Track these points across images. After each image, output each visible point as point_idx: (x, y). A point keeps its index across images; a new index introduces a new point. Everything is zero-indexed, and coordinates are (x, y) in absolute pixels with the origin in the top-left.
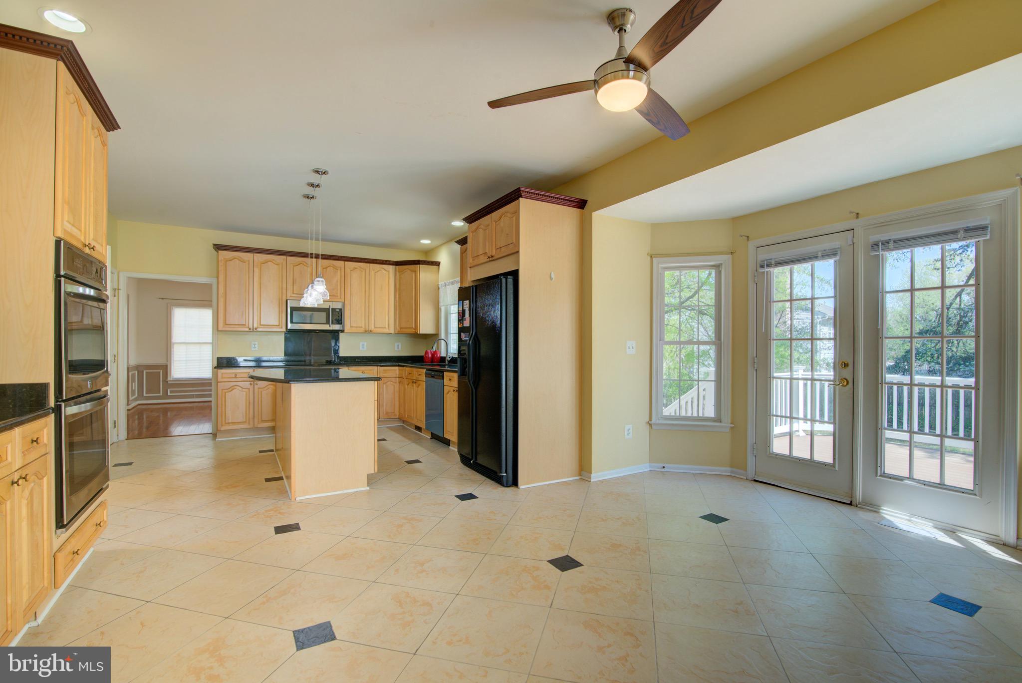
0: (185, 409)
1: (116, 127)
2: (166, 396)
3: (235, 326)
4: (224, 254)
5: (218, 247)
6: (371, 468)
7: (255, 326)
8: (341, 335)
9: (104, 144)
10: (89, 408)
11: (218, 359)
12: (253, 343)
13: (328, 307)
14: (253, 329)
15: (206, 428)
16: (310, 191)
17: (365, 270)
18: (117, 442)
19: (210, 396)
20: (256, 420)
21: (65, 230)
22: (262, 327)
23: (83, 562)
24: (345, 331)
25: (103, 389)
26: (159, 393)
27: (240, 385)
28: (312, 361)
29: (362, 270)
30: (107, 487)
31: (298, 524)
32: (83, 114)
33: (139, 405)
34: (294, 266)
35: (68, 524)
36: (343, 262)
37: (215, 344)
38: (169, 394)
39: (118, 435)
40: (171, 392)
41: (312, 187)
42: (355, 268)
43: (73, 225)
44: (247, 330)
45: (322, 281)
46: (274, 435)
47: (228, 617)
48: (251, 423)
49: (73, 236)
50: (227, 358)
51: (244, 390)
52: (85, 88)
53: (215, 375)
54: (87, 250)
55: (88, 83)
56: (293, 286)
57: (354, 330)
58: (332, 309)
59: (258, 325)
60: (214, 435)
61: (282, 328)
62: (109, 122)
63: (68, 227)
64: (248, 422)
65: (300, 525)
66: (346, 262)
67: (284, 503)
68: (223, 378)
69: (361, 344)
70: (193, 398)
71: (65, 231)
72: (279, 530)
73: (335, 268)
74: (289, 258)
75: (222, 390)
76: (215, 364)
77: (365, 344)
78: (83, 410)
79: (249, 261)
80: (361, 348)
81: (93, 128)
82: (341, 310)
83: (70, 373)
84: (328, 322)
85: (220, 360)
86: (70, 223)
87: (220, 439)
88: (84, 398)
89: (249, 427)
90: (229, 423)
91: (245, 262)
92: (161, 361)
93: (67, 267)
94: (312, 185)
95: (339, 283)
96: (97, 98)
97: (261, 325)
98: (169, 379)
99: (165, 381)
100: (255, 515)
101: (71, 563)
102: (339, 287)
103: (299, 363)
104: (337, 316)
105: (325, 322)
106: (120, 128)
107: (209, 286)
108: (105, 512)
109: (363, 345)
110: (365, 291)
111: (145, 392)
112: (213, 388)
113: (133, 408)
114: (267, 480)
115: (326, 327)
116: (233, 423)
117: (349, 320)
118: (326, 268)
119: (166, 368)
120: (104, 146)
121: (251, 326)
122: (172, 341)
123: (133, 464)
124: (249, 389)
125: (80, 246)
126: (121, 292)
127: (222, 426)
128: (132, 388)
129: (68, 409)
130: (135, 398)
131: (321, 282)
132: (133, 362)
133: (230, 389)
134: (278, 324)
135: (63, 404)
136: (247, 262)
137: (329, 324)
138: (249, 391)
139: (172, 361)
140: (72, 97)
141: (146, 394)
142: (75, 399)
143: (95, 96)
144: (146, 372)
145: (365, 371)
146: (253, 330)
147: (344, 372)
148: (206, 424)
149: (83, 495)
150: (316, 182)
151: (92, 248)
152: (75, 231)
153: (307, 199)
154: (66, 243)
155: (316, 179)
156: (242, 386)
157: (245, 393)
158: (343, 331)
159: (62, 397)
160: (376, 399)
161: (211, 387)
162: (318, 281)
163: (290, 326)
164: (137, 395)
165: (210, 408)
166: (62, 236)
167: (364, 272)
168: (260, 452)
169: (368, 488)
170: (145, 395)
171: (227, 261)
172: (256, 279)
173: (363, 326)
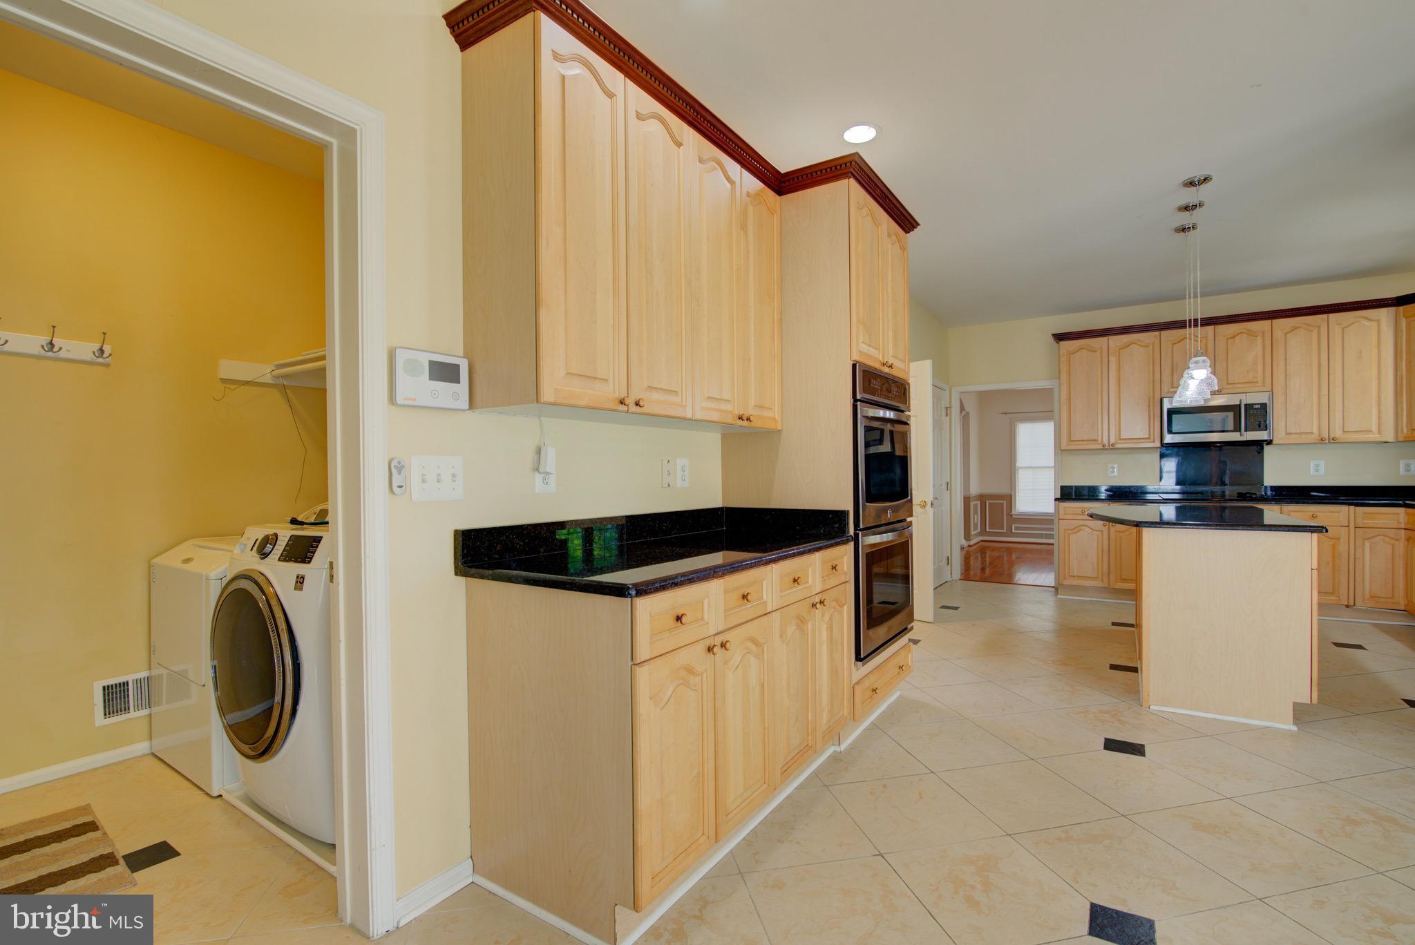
0: (1031, 551)
1: (914, 224)
2: (1010, 533)
3: (1082, 443)
4: (1066, 345)
5: (1060, 337)
6: (1303, 692)
7: (1112, 441)
8: (1267, 448)
9: (903, 248)
10: (890, 539)
11: (1062, 488)
12: (1110, 466)
13: (1238, 403)
14: (1109, 446)
15: (1048, 579)
16: (1185, 219)
17: (1319, 327)
18: (950, 581)
19: (1051, 536)
20: (1112, 577)
21: (860, 351)
22: (1123, 441)
23: (889, 703)
24: (1274, 442)
25: (908, 519)
26: (1003, 529)
27: (1090, 526)
28: (1227, 493)
29: (1312, 328)
30: (912, 628)
31: (1143, 746)
32: (876, 223)
33: (982, 541)
34: (1173, 344)
35: (866, 657)
36: (1268, 323)
37: (1059, 469)
38: (1013, 531)
39: (951, 574)
40: (1016, 529)
41: (1188, 212)
42: (1295, 328)
43: (869, 346)
44: (1101, 447)
45: (1204, 361)
46: (1134, 602)
47: (1010, 835)
48: (1106, 580)
49: (868, 356)
50: (1089, 487)
51: (1094, 532)
52: (878, 195)
53: (1057, 508)
54: (886, 370)
55: (881, 190)
56: (1172, 375)
57: (1294, 439)
58: (1246, 405)
59: (1116, 439)
60: (1056, 589)
61: (1154, 442)
62: (906, 221)
63: (865, 348)
64: (1100, 577)
65: (1146, 749)
66: (1274, 321)
67: (1130, 708)
68: (1065, 514)
69: (1312, 464)
70: (1042, 538)
71: (861, 353)
72: (1112, 745)
73: (1250, 333)
74: (1165, 333)
75: (1065, 530)
76: (1059, 496)
77: (1322, 463)
78: (885, 540)
79: (1101, 348)
80: (1312, 470)
81: (889, 236)
82: (1264, 406)
83: (867, 502)
84: (1237, 428)
85: (1064, 489)
86: (865, 344)
87: (1062, 597)
88: (883, 528)
89: (1102, 585)
90: (1074, 576)
91: (1095, 352)
92: (1004, 490)
93: (865, 390)
94: (1186, 208)
95: (1260, 360)
96: (891, 201)
97: (1121, 439)
98: (1013, 512)
99: (1010, 515)
100: (1083, 712)
101: (870, 700)
102: (1260, 367)
103: (1193, 496)
104: (1258, 415)
105: (1232, 428)
106: (919, 225)
107: (1051, 390)
108: (910, 655)
109: (1317, 466)
110: (1319, 365)
111: (987, 527)
112: (1055, 526)
113: (975, 544)
114: (1113, 667)
115: (1235, 437)
116: (1079, 577)
117: (1283, 423)
118: (1234, 337)
119: (1010, 499)
120: (904, 251)
121: (1106, 442)
122: (1017, 465)
123: (959, 610)
124: (1102, 531)
125: (877, 365)
126: (953, 410)
127: (1064, 579)
128: (974, 520)
129: (865, 538)
130: (977, 533)
131: (1201, 364)
132: (975, 490)
133: (1076, 530)
134: (1148, 437)
135: (860, 533)
136: (1099, 351)
137: (1240, 431)
138: (1102, 534)
139: (1017, 490)
140: (865, 211)
141: (989, 528)
142: (872, 529)
143: (889, 200)
144: (989, 503)
145: (1318, 514)
146: (1111, 448)
147: (1272, 513)
148: (1050, 573)
149: (882, 632)
150: (1194, 201)
151: (891, 366)
152: (872, 352)
153: (1182, 234)
154: (861, 363)
155: (1190, 196)
156: (1092, 527)
157: (1096, 537)
158: (1269, 442)
159: (859, 526)
160: (1315, 566)
161: (1053, 525)
162: (1196, 362)
163: (1169, 439)
164: (979, 530)
165: (1051, 552)
166: (858, 359)
167: (1315, 333)
168: (1114, 624)
169: (1294, 728)
170: (988, 530)
171: (1070, 354)
172: (1113, 373)
173: (1315, 430)
